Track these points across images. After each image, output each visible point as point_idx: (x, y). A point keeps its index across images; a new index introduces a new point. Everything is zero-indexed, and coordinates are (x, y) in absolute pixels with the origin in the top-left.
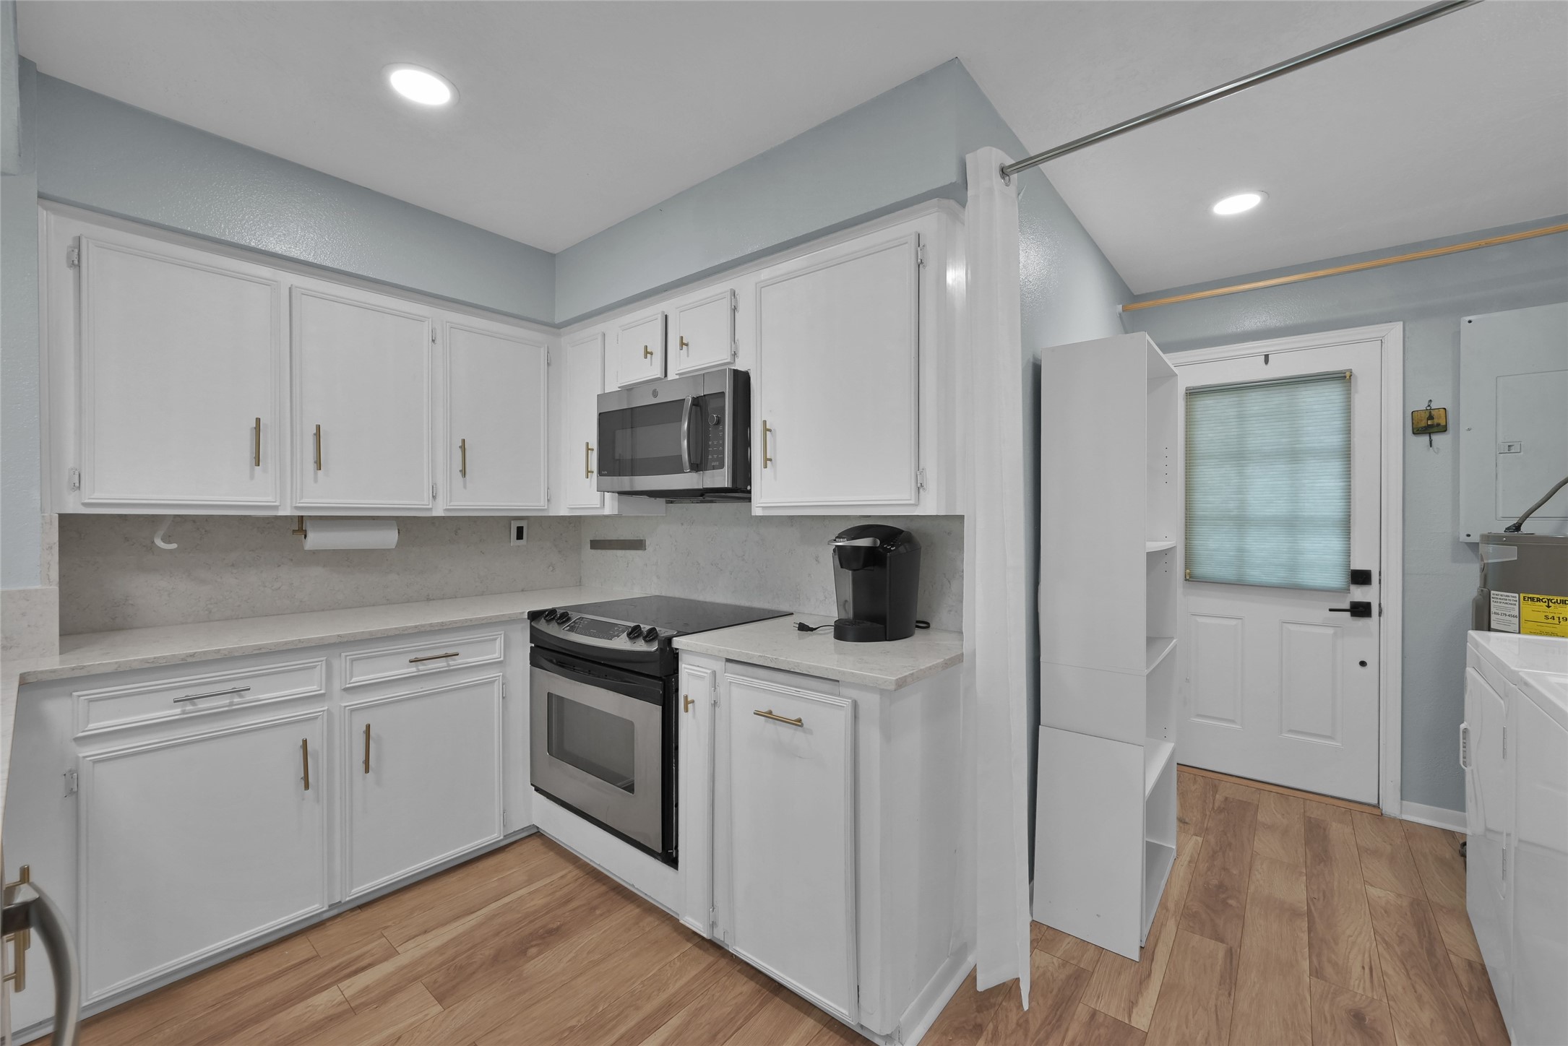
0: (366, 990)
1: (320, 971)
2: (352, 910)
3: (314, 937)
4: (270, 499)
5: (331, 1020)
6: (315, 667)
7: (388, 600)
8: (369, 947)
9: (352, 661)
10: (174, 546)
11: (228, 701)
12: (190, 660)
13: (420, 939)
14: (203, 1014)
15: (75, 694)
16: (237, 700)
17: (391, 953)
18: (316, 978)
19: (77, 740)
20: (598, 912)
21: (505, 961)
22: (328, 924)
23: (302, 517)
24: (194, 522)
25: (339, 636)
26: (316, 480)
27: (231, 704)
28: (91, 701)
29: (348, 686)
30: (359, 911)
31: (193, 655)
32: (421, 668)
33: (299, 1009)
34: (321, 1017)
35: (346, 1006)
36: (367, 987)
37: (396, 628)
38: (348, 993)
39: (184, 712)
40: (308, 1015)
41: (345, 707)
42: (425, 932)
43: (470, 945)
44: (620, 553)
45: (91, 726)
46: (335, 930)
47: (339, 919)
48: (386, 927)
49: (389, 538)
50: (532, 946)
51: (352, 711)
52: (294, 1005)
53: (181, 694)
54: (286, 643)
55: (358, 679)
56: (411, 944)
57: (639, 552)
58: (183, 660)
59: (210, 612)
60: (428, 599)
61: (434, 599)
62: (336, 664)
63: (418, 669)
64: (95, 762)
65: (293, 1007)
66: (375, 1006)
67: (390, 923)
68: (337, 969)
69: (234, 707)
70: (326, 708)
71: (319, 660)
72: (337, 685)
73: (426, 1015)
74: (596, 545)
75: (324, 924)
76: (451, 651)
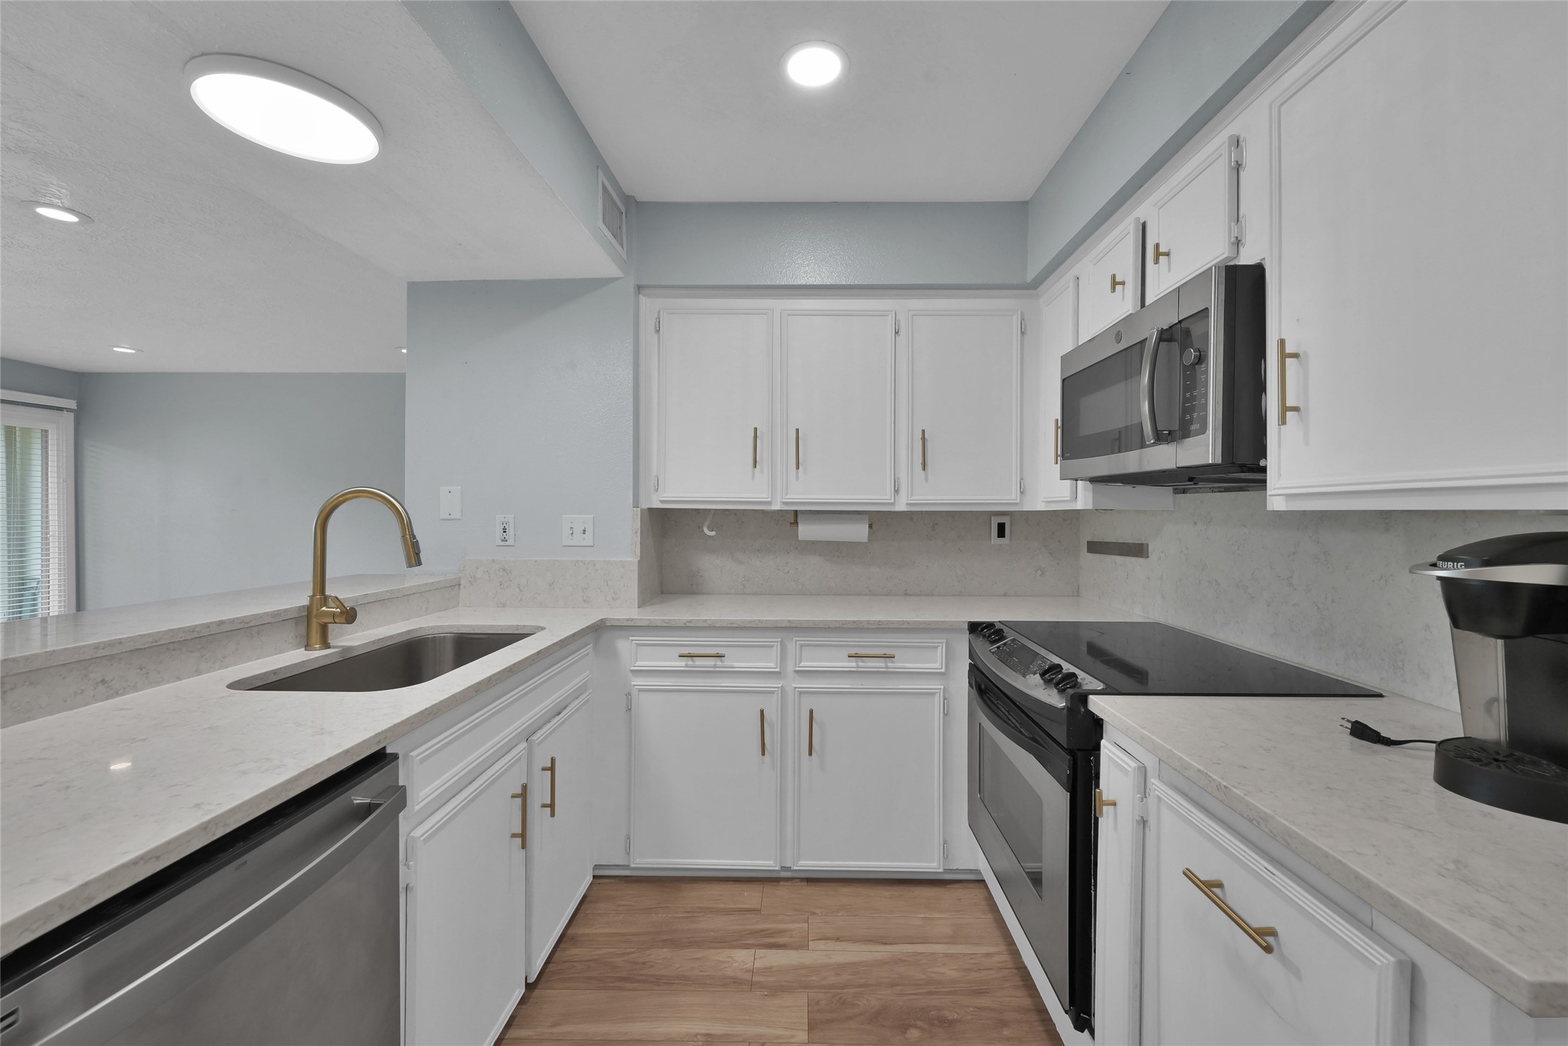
0: (768, 970)
1: (754, 927)
2: (802, 880)
3: (768, 889)
4: (765, 496)
5: (735, 982)
6: (772, 646)
7: (870, 591)
8: (791, 926)
9: (802, 646)
10: (713, 533)
11: (713, 663)
12: (689, 625)
13: (831, 945)
14: (681, 915)
15: (631, 638)
16: (719, 663)
17: (802, 945)
18: (747, 932)
19: (632, 671)
20: (1006, 1032)
21: (884, 1026)
22: (781, 883)
23: (797, 511)
24: (736, 514)
25: (789, 621)
26: (797, 478)
27: (715, 666)
28: (638, 645)
29: (797, 669)
30: (806, 884)
31: (690, 621)
32: (861, 664)
33: (723, 955)
34: (731, 974)
35: (747, 976)
36: (771, 968)
37: (836, 621)
38: (758, 964)
39: (687, 666)
40: (726, 965)
41: (795, 688)
42: (838, 939)
43: (863, 981)
44: (1119, 559)
45: (638, 664)
46: (783, 892)
47: (789, 883)
48: (814, 914)
49: (859, 532)
50: (916, 1027)
51: (801, 693)
53: (686, 651)
54: (750, 622)
55: (806, 664)
56: (821, 945)
57: (1141, 560)
58: (685, 624)
59: (744, 587)
60: (906, 594)
61: (912, 595)
62: (791, 647)
63: (858, 665)
64: (640, 690)
65: (722, 950)
66: (766, 993)
67: (818, 911)
68: (765, 933)
69: (717, 669)
70: (780, 686)
71: (775, 640)
72: (790, 667)
73: (793, 1036)
74: (1095, 547)
75: (779, 882)
76: (889, 652)
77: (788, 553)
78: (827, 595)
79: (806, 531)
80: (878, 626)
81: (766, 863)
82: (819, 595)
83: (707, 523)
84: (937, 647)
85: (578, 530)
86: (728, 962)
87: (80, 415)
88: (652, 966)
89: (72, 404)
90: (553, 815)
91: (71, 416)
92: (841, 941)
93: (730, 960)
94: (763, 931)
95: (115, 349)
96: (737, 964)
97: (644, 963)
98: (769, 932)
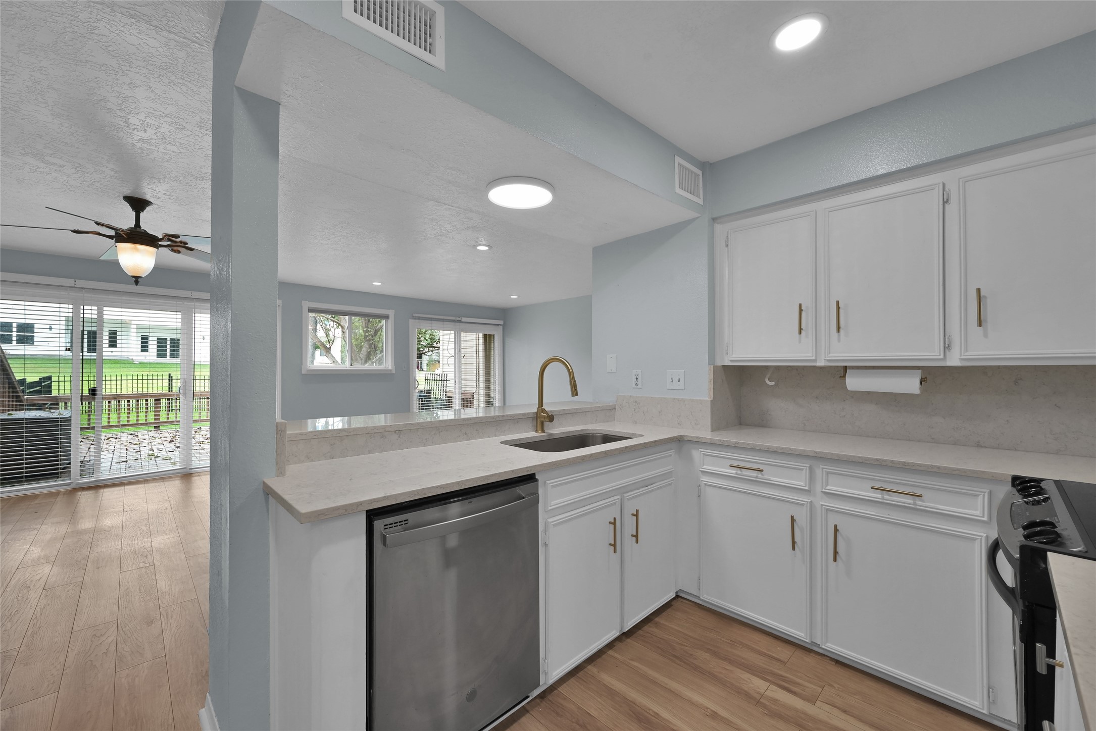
0: (775, 701)
1: (776, 671)
2: (832, 659)
3: (799, 653)
4: (810, 355)
5: (746, 695)
6: (802, 470)
7: (933, 439)
8: (807, 684)
9: (828, 473)
10: (772, 383)
11: (756, 475)
12: (737, 445)
13: (836, 711)
14: (726, 640)
15: (700, 450)
16: (760, 476)
17: (812, 700)
18: (769, 671)
19: (702, 471)
22: (812, 654)
23: (846, 366)
24: (797, 370)
25: (815, 452)
26: (839, 341)
27: (757, 477)
28: (705, 455)
29: (824, 490)
30: (834, 663)
31: (738, 443)
32: (886, 497)
33: (746, 676)
34: (746, 689)
35: (758, 697)
36: (777, 700)
37: (859, 457)
38: (768, 693)
39: (736, 474)
40: (745, 682)
41: (822, 505)
42: (845, 712)
45: (705, 467)
46: (810, 660)
47: (820, 657)
48: (832, 686)
49: (911, 384)
51: (827, 510)
52: (748, 672)
53: (736, 463)
54: (783, 448)
55: (831, 488)
56: (827, 708)
58: (734, 444)
59: (805, 425)
60: (978, 445)
61: (986, 447)
62: (819, 472)
63: (883, 497)
64: (706, 485)
65: (746, 673)
66: (766, 713)
67: (836, 685)
68: (784, 678)
69: (758, 480)
70: (809, 501)
71: (805, 465)
72: (818, 488)
75: (810, 652)
76: (918, 491)
77: (844, 401)
78: (883, 438)
79: (853, 383)
80: (904, 467)
81: (800, 634)
82: (876, 437)
83: (768, 376)
84: (977, 496)
85: (676, 380)
86: (747, 681)
87: (504, 326)
88: (696, 659)
89: (501, 322)
90: (637, 542)
91: (501, 328)
92: (847, 714)
93: (749, 681)
94: (781, 676)
95: (512, 297)
96: (753, 686)
97: (691, 655)
98: (787, 679)
